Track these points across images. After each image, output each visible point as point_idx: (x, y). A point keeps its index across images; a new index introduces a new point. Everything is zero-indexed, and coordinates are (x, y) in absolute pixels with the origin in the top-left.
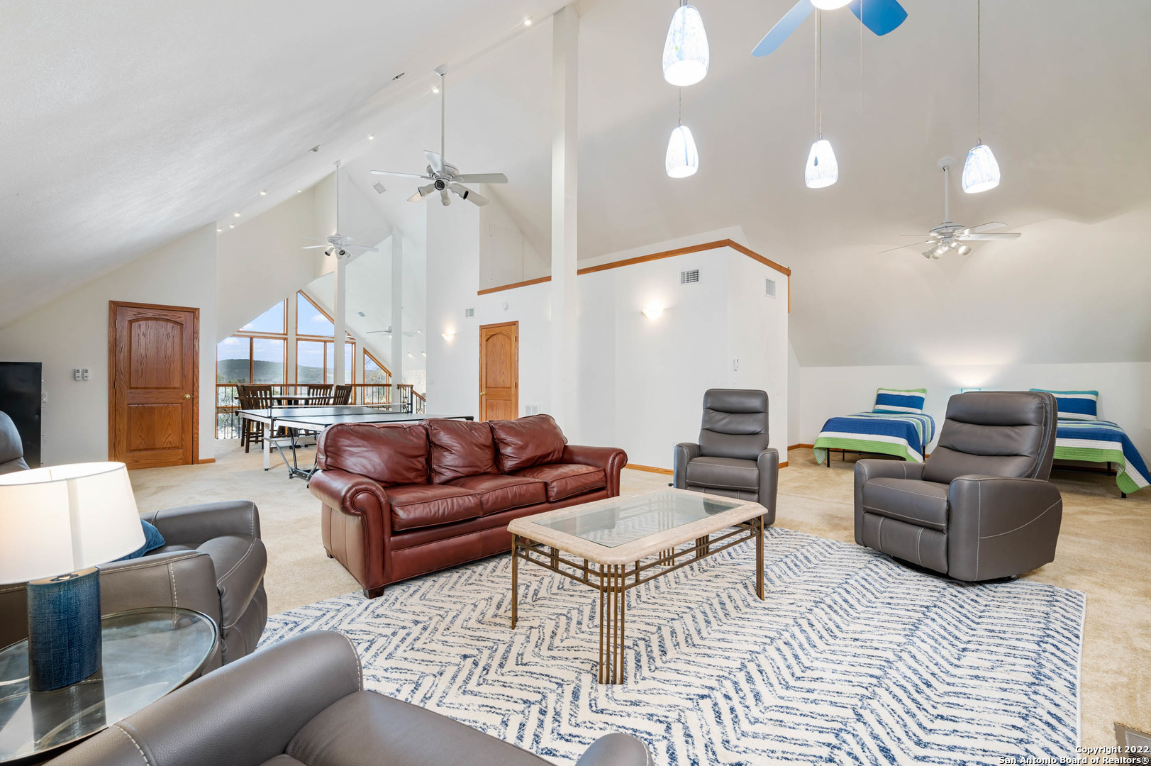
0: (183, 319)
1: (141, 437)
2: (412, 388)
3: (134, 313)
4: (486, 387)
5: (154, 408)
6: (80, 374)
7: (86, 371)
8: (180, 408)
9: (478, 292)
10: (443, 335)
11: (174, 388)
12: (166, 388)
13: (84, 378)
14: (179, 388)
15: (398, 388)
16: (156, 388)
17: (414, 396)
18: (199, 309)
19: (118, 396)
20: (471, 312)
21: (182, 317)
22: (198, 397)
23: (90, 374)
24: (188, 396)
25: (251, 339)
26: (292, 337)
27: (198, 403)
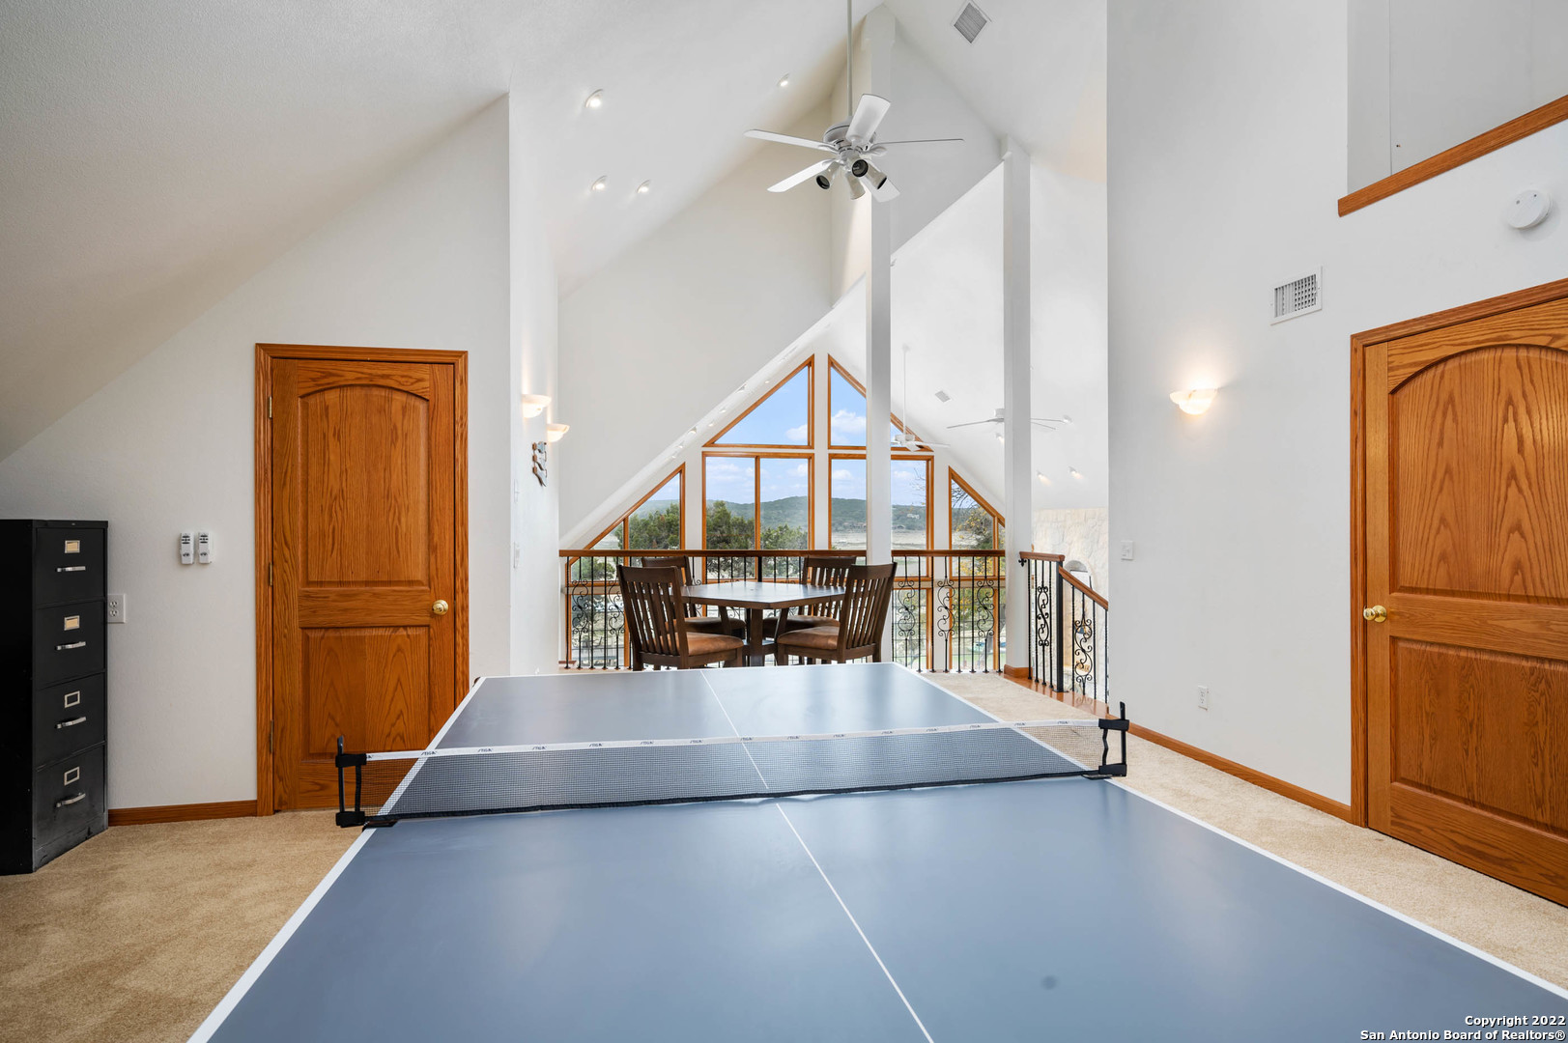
0: (426, 384)
1: (333, 719)
2: (1060, 564)
3: (313, 375)
4: (1394, 586)
5: (362, 639)
6: (190, 548)
7: (204, 539)
8: (424, 641)
9: (1341, 202)
10: (1176, 397)
11: (411, 583)
12: (389, 583)
13: (201, 559)
14: (419, 583)
15: (1022, 562)
16: (367, 583)
17: (1067, 588)
18: (465, 353)
19: (279, 607)
20: (1305, 290)
21: (425, 379)
22: (465, 608)
23: (213, 548)
24: (442, 605)
25: (757, 458)
26: (821, 453)
27: (465, 626)
